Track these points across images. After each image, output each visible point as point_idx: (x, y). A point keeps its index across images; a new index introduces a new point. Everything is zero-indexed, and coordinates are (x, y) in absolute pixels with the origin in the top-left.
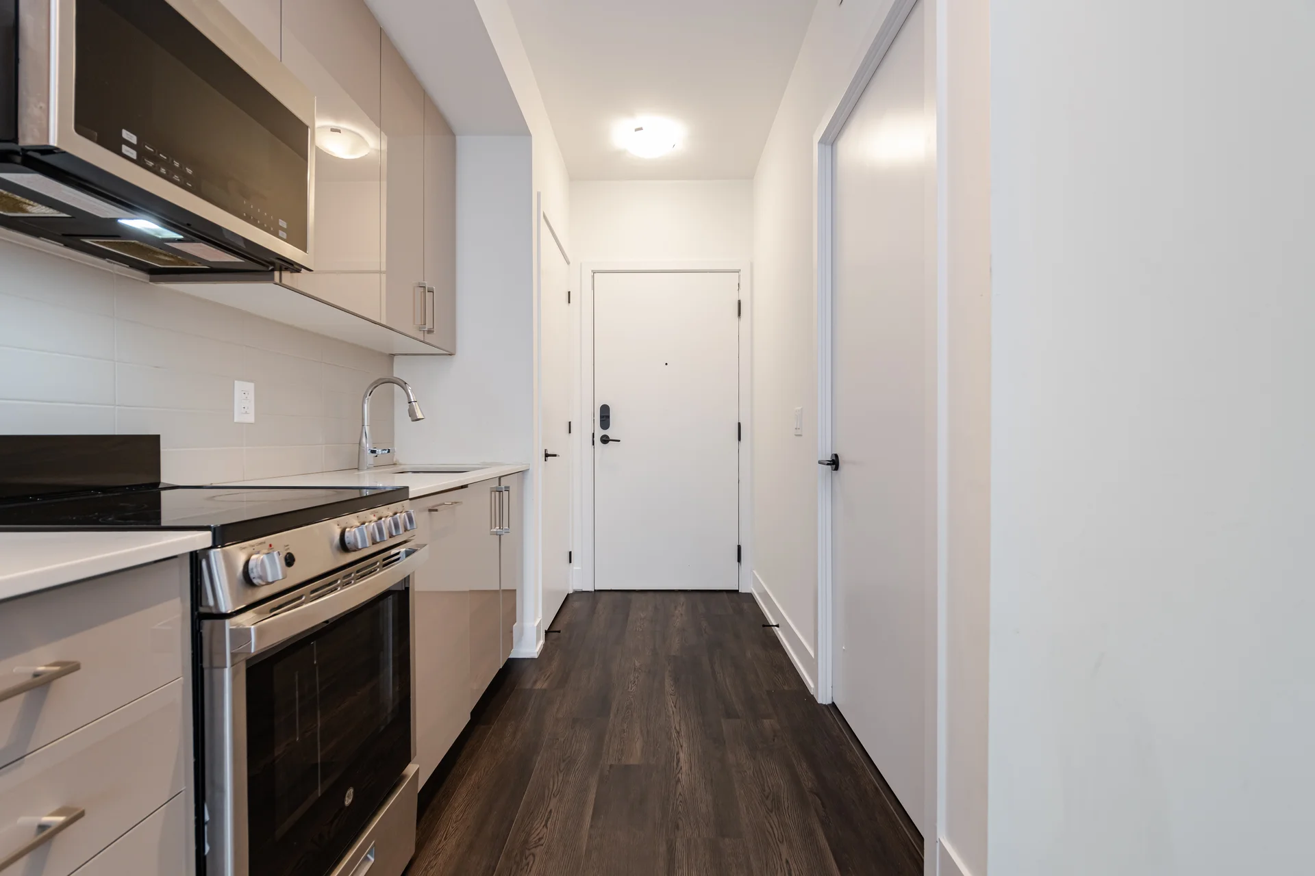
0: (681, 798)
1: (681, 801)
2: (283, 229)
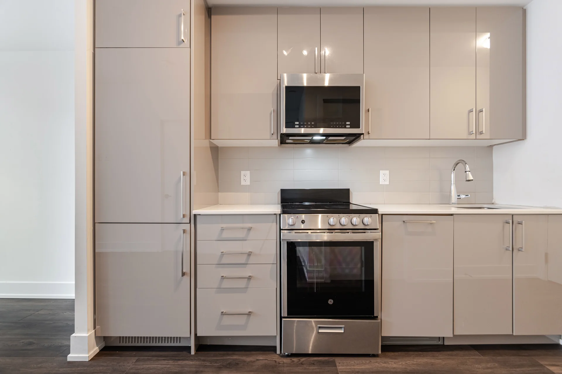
2: (348, 125)
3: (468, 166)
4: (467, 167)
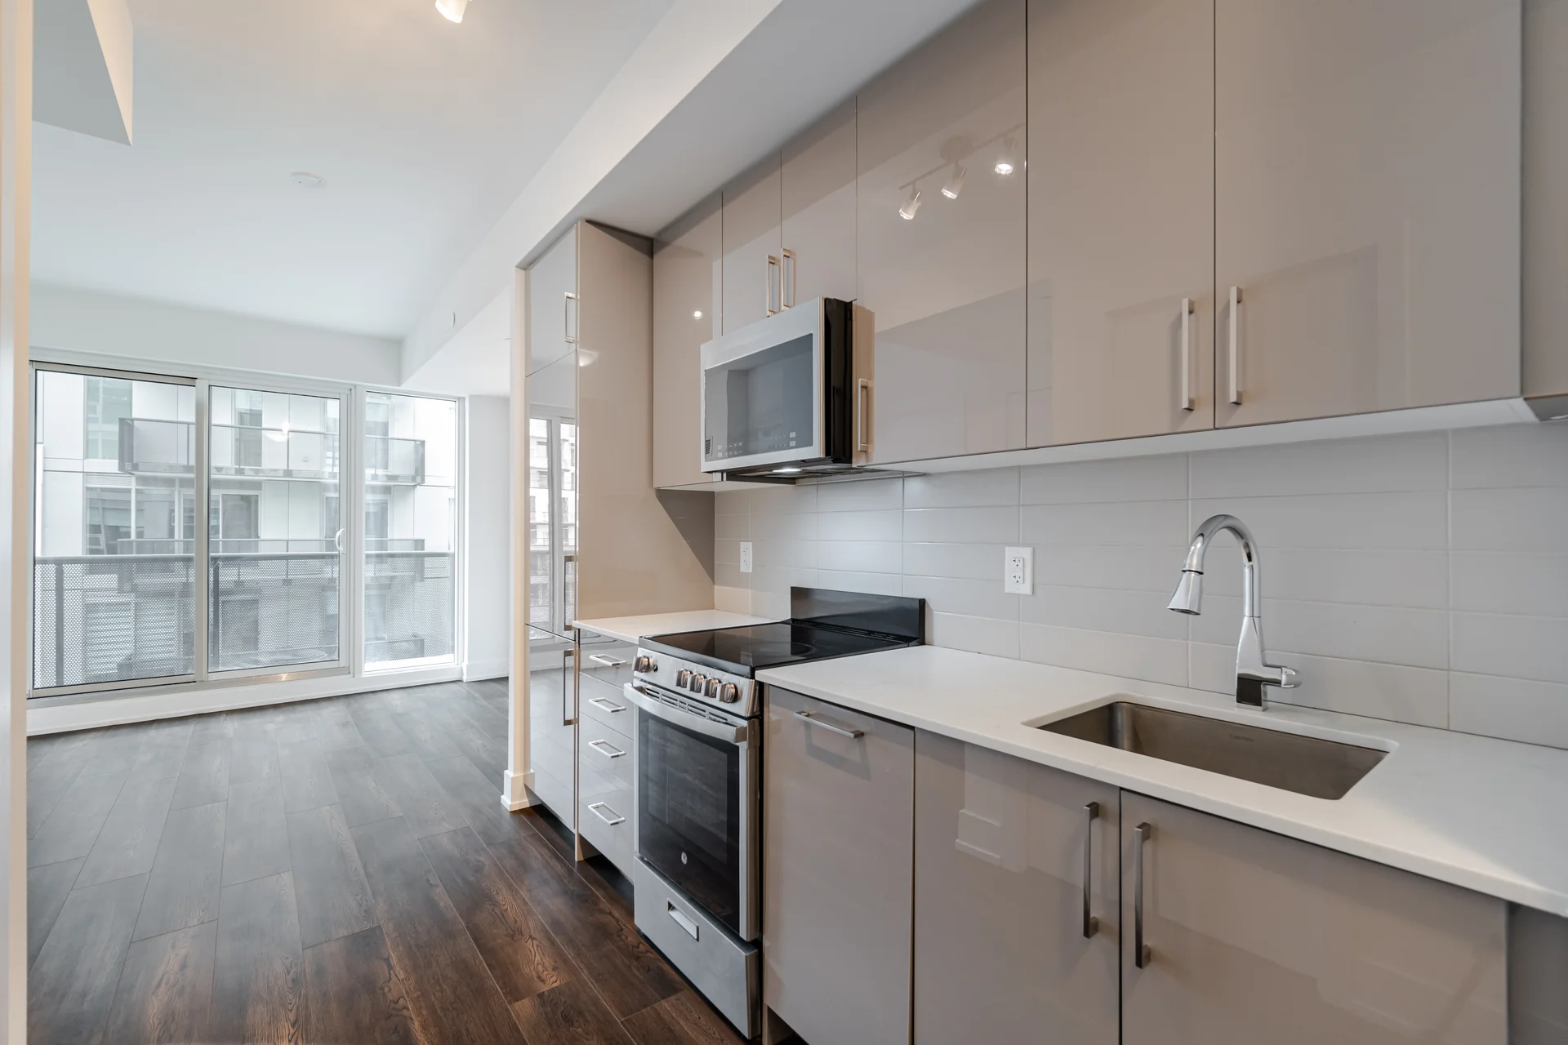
2: (793, 439)
3: (1199, 545)
4: (1195, 546)
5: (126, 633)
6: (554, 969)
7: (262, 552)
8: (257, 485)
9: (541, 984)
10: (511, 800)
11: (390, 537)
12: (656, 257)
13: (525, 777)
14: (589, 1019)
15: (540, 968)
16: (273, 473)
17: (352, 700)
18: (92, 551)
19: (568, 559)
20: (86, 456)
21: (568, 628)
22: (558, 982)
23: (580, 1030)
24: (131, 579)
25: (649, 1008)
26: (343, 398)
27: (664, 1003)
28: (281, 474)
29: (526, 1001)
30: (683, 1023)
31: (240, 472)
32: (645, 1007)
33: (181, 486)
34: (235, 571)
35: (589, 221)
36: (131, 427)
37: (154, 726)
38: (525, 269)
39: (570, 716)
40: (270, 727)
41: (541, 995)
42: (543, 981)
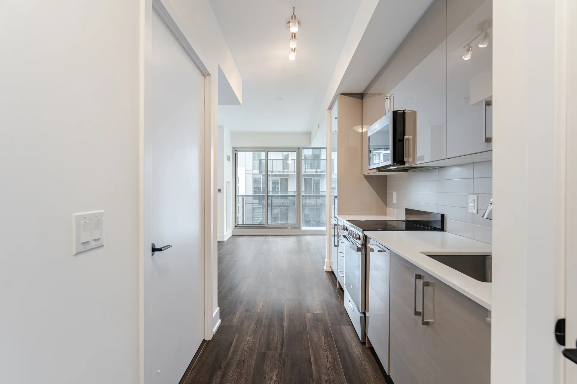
0: (277, 367)
1: (277, 365)
5: (260, 215)
6: (319, 309)
7: (289, 194)
8: (288, 176)
9: (315, 311)
10: (326, 268)
11: (321, 190)
12: (363, 99)
13: (330, 262)
14: (323, 322)
15: (316, 308)
16: (291, 172)
17: (298, 236)
18: (254, 194)
19: (336, 197)
20: (253, 170)
21: (335, 217)
22: (319, 312)
23: (319, 324)
24: (261, 201)
25: (339, 326)
26: (297, 151)
27: (344, 326)
28: (293, 172)
29: (310, 314)
30: (346, 332)
31: (283, 172)
32: (338, 325)
33: (271, 176)
34: (282, 200)
35: (342, 94)
36: (261, 161)
37: (257, 236)
38: (330, 110)
39: (336, 244)
40: (279, 240)
41: (314, 313)
42: (316, 311)
